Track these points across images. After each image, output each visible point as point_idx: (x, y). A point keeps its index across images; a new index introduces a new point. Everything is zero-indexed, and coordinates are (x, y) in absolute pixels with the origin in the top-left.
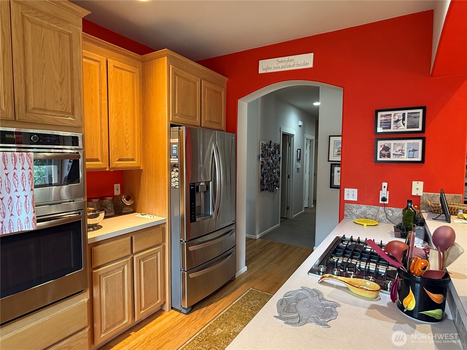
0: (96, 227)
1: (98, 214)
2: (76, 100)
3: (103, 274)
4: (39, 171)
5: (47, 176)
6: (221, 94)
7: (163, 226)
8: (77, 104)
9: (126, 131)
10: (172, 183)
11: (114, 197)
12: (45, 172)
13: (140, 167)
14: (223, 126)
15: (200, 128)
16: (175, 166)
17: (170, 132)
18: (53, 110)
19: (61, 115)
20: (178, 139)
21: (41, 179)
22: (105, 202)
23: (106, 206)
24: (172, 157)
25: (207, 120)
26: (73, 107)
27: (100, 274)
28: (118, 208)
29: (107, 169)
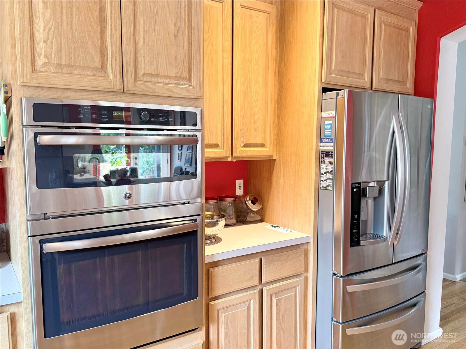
0: (215, 239)
1: (217, 221)
2: (194, 59)
3: (223, 308)
4: (147, 160)
5: (155, 166)
6: (407, 31)
7: (305, 247)
8: (195, 65)
9: (255, 102)
10: (322, 182)
11: (236, 198)
12: (154, 161)
13: (272, 156)
14: (408, 86)
15: (371, 91)
16: (327, 154)
17: (322, 100)
18: (166, 76)
19: (176, 82)
20: (334, 111)
21: (149, 169)
22: (224, 204)
23: (225, 210)
24: (323, 140)
25: (382, 78)
26: (190, 71)
27: (219, 307)
28: (241, 213)
29: (229, 159)
